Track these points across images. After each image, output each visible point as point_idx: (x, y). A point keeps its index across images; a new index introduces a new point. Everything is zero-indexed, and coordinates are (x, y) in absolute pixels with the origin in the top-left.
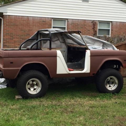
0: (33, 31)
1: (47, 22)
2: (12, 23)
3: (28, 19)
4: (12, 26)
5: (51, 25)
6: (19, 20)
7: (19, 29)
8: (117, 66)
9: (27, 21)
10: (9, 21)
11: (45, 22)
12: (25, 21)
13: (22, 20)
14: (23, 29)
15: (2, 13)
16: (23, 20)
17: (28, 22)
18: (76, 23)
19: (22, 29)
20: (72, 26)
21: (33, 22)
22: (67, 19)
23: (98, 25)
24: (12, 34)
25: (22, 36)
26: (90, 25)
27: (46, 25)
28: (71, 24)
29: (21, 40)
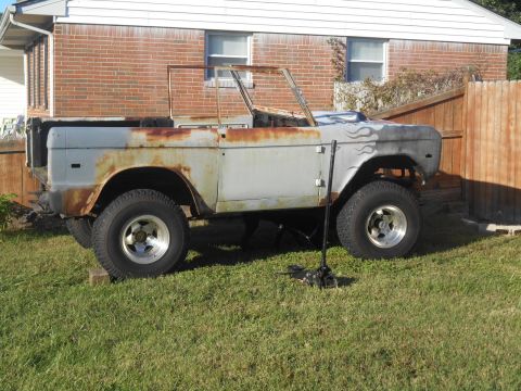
0: (147, 70)
1: (190, 42)
2: (80, 46)
3: (132, 35)
6: (102, 38)
7: (104, 65)
8: (403, 172)
9: (128, 40)
10: (71, 42)
11: (185, 42)
12: (122, 39)
13: (110, 39)
14: (116, 65)
15: (51, 17)
16: (115, 39)
17: (130, 44)
18: (279, 46)
19: (112, 65)
20: (266, 54)
21: (146, 45)
22: (251, 33)
24: (81, 81)
25: (112, 86)
26: (323, 52)
27: (185, 51)
28: (264, 49)
29: (111, 98)
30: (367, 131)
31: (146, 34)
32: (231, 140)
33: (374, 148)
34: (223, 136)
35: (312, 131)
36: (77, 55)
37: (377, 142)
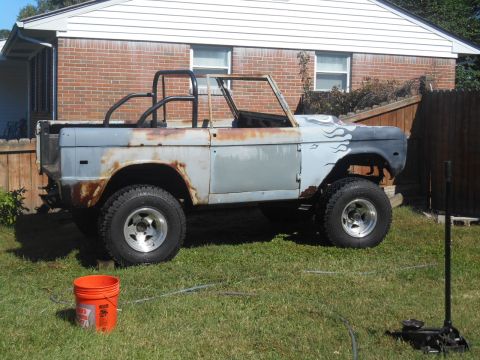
0: (139, 79)
1: (177, 55)
2: (80, 58)
3: (126, 48)
4: (80, 66)
5: (188, 63)
6: (99, 51)
7: (101, 74)
9: (123, 52)
10: (72, 54)
11: (172, 54)
12: (117, 52)
13: (107, 51)
14: (111, 74)
15: (54, 32)
16: (111, 51)
17: (124, 56)
18: (255, 58)
19: (108, 74)
20: (244, 65)
21: (139, 57)
23: (315, 63)
25: (108, 93)
26: (293, 64)
27: (174, 62)
28: (242, 61)
30: (341, 132)
31: (139, 48)
32: (221, 139)
33: (348, 146)
34: (215, 135)
35: (293, 131)
36: (77, 65)
37: (351, 141)
